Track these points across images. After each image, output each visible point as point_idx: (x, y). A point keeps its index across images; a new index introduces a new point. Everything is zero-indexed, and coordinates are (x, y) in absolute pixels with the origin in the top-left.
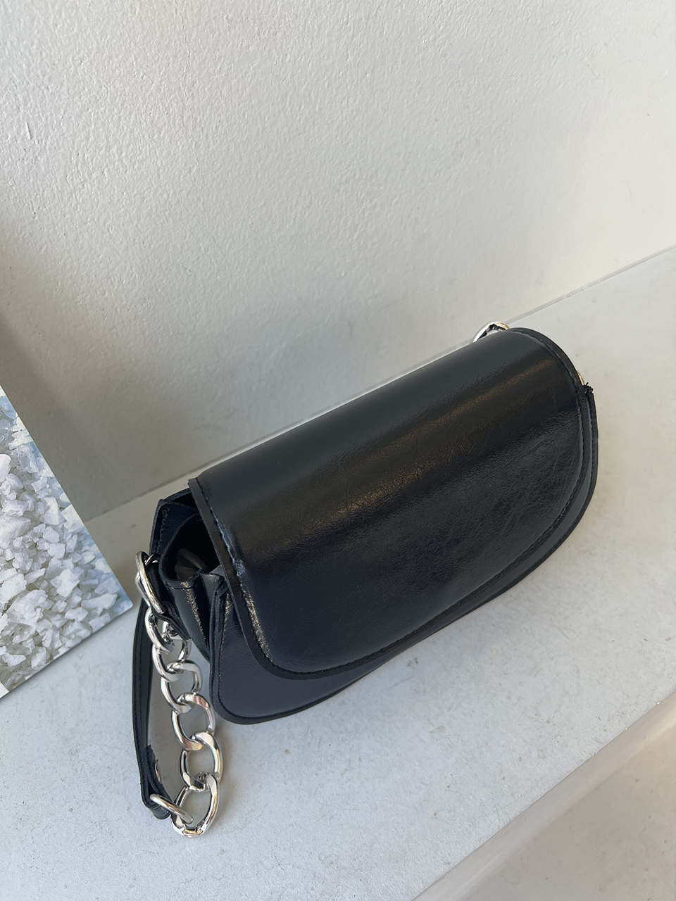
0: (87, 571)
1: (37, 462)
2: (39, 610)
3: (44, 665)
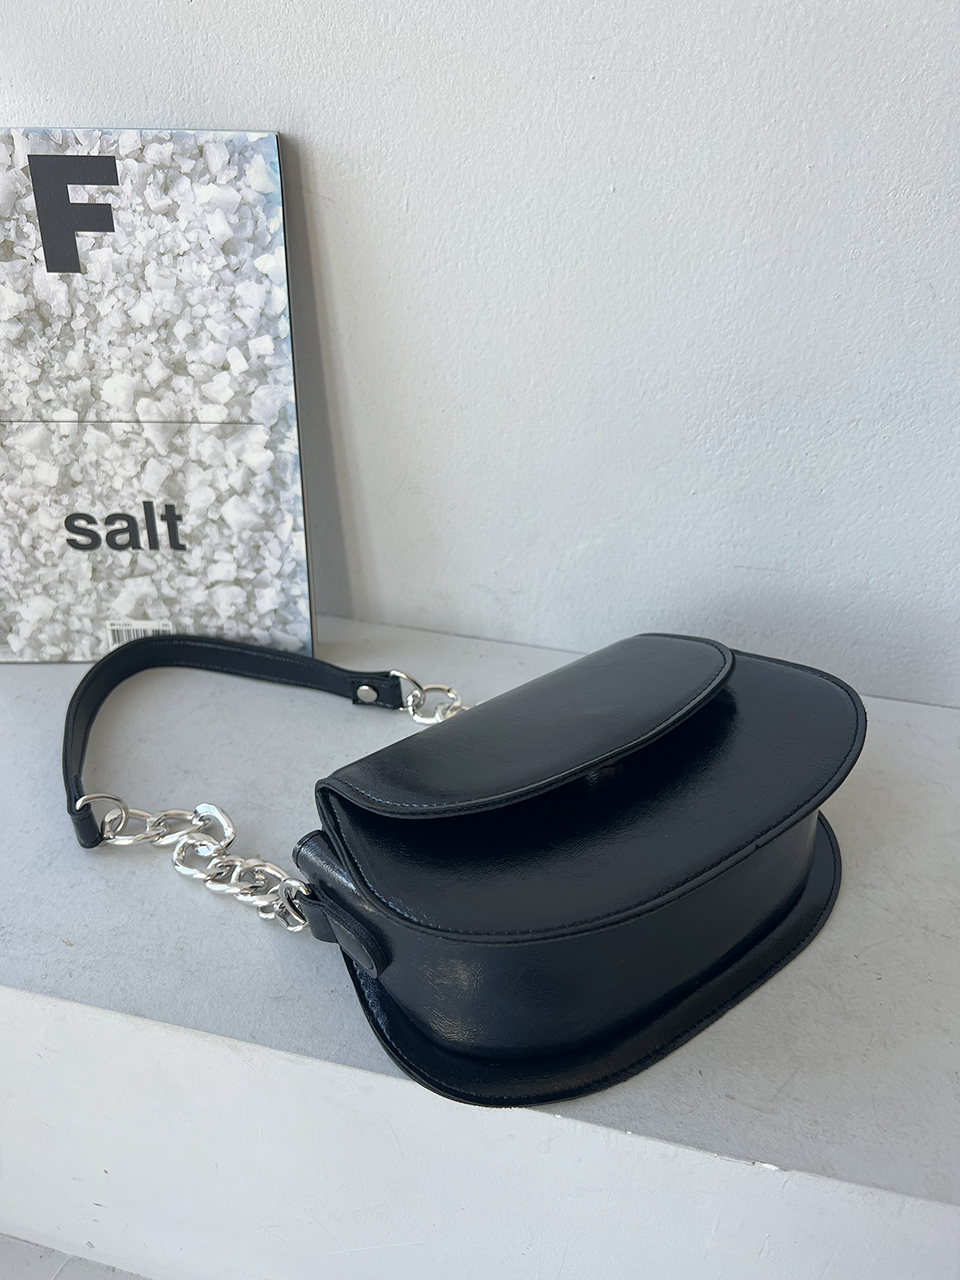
0: (290, 602)
1: (293, 475)
2: (233, 608)
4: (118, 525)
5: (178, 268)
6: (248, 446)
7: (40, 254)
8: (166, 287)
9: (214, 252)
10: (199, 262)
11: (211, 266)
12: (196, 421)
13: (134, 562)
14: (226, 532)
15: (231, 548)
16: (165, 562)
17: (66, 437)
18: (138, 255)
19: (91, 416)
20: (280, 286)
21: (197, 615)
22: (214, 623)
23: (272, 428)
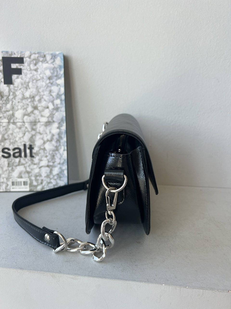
2: (46, 174)
4: (16, 151)
5: (37, 83)
6: (52, 128)
7: (3, 80)
8: (34, 88)
9: (46, 79)
10: (42, 82)
11: (46, 83)
12: (39, 122)
13: (20, 161)
15: (46, 156)
16: (28, 161)
17: (5, 127)
18: (27, 80)
19: (12, 121)
20: (63, 87)
21: (36, 176)
22: (41, 178)
23: (59, 123)
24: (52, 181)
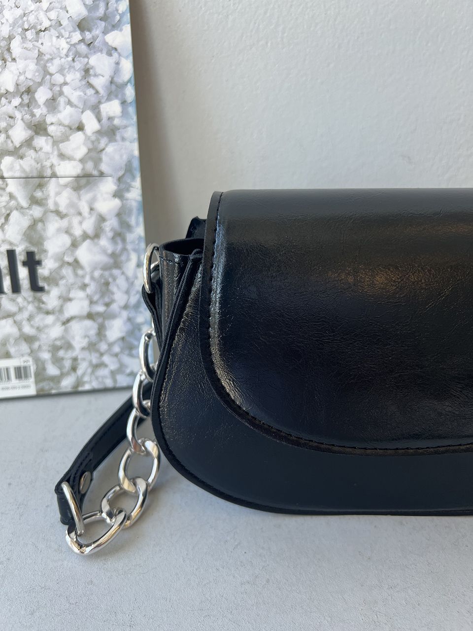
0: (134, 329)
1: (137, 219)
2: (86, 339)
3: (69, 389)
5: (40, 42)
6: (99, 195)
8: (29, 58)
9: (71, 29)
10: (58, 37)
11: (68, 40)
12: (54, 175)
14: (80, 272)
15: (84, 287)
16: (25, 304)
18: (5, 31)
20: (127, 58)
21: (54, 349)
22: (70, 354)
23: (120, 180)
24: (106, 359)
